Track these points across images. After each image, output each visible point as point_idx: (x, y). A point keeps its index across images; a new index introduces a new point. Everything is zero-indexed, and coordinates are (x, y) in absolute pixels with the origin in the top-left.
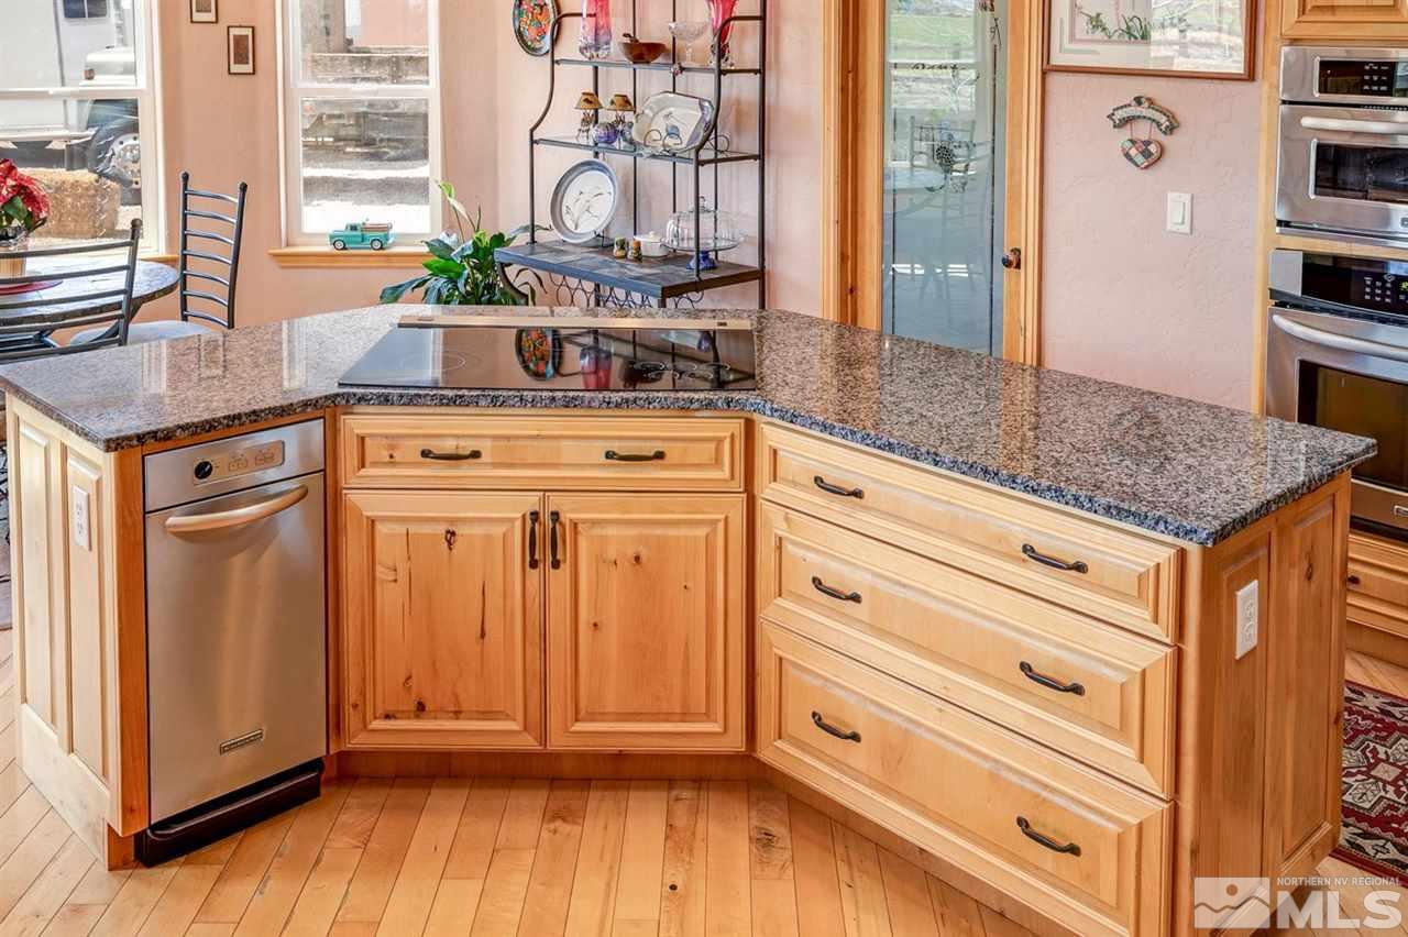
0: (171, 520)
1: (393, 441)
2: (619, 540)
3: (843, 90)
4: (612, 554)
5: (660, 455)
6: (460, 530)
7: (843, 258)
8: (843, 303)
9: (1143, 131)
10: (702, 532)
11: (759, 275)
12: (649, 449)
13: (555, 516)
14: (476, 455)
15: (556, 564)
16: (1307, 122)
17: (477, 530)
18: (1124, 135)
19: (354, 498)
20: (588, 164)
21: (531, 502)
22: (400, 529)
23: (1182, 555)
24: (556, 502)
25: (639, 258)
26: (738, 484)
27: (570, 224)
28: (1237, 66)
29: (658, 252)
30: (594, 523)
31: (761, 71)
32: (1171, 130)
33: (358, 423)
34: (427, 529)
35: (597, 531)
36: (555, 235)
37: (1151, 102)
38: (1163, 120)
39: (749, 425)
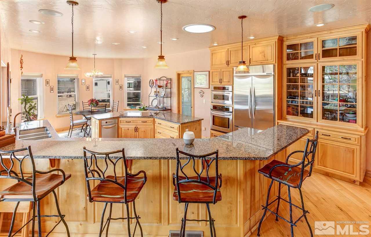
0: (104, 127)
1: (123, 121)
2: (143, 130)
3: (178, 90)
4: (142, 131)
5: (146, 122)
6: (129, 128)
7: (178, 107)
8: (178, 112)
9: (201, 94)
10: (150, 129)
11: (171, 110)
12: (145, 121)
13: (137, 127)
14: (130, 122)
15: (137, 132)
16: (213, 92)
17: (131, 129)
18: (200, 94)
19: (120, 126)
20: (155, 99)
21: (135, 126)
22: (124, 128)
23: (179, 126)
24: (137, 126)
25: (159, 108)
26: (153, 124)
27: (153, 105)
28: (208, 87)
29: (161, 108)
30: (141, 128)
31: (171, 88)
32: (204, 93)
33: (120, 119)
34: (126, 128)
35: (141, 129)
36: (152, 106)
37: (202, 91)
38: (203, 92)
39: (154, 119)
